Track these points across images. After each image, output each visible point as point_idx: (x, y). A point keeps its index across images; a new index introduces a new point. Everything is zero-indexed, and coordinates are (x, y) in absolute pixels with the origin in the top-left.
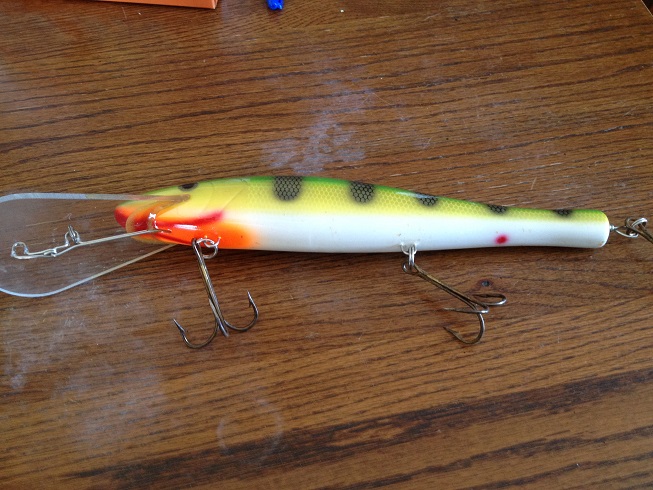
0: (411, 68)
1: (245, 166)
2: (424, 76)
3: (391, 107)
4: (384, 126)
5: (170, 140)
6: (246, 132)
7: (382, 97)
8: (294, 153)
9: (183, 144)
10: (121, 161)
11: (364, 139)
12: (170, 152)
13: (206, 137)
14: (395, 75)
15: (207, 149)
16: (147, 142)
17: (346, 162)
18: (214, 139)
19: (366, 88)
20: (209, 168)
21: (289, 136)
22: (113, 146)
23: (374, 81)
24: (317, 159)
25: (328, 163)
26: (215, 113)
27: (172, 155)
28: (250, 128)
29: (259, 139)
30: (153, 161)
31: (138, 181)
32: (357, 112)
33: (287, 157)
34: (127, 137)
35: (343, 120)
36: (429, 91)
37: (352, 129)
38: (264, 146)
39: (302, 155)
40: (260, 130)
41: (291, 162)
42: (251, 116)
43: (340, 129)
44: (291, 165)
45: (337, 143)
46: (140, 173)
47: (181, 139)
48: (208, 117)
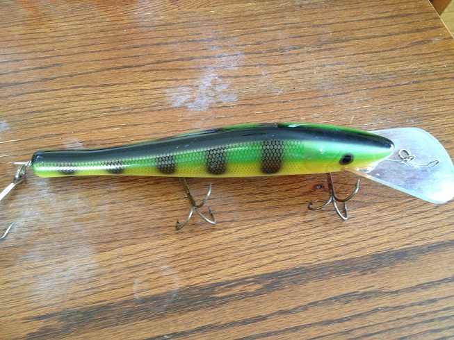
0: (270, 39)
1: (154, 104)
2: (278, 44)
3: (256, 66)
4: (250, 79)
5: (100, 86)
6: (154, 81)
7: (250, 58)
8: (189, 96)
9: (109, 89)
10: (65, 100)
11: (237, 88)
12: (101, 94)
13: (126, 84)
14: (258, 43)
15: (126, 92)
16: (84, 87)
17: (225, 103)
18: (132, 85)
19: (239, 52)
20: (128, 106)
21: (185, 84)
22: (61, 89)
23: (244, 47)
24: (204, 101)
25: (213, 103)
26: (132, 67)
27: (101, 96)
28: (158, 78)
29: (164, 86)
30: (89, 100)
31: (78, 114)
32: (233, 68)
33: (184, 99)
34: (69, 83)
35: (222, 74)
36: (282, 55)
37: (229, 81)
38: (167, 91)
39: (194, 98)
40: (164, 80)
41: (185, 103)
42: (158, 70)
43: (220, 80)
44: (187, 104)
45: (219, 89)
46: (79, 109)
47: (108, 85)
48: (128, 70)
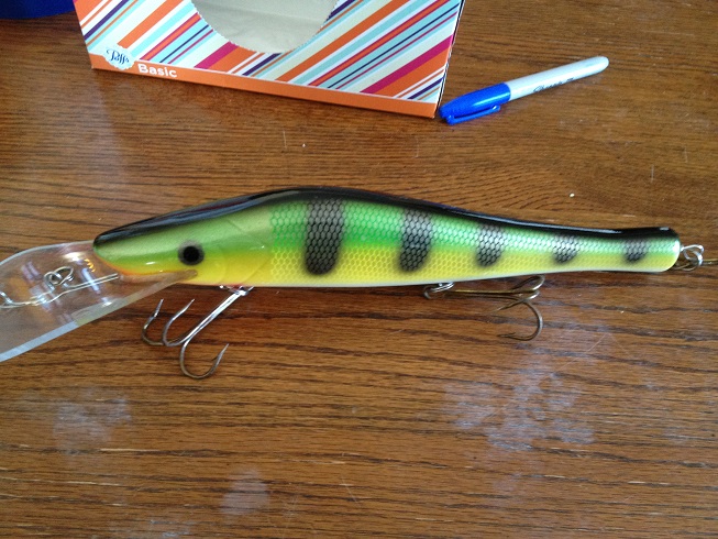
0: (665, 305)
1: (419, 415)
2: (684, 320)
3: (634, 362)
4: (622, 393)
5: (320, 350)
6: (425, 359)
7: (622, 342)
8: (491, 410)
9: (336, 360)
10: (249, 370)
11: (593, 409)
12: (318, 369)
13: (369, 354)
14: (641, 310)
15: (369, 375)
16: (290, 347)
17: (566, 444)
18: (381, 360)
19: (598, 324)
20: (368, 408)
21: (487, 379)
22: (243, 344)
23: (611, 314)
24: (523, 428)
25: (539, 438)
26: (386, 318)
27: (319, 376)
28: (432, 353)
29: (443, 374)
30: (294, 380)
31: (268, 410)
32: (585, 359)
33: (481, 414)
34: (262, 332)
35: (563, 369)
36: (689, 347)
37: (577, 388)
38: (448, 387)
39: (502, 416)
40: (444, 360)
41: (484, 424)
42: (434, 333)
43: (559, 383)
44: (487, 430)
45: (556, 405)
46: (272, 397)
47: (335, 352)
48: (376, 322)
